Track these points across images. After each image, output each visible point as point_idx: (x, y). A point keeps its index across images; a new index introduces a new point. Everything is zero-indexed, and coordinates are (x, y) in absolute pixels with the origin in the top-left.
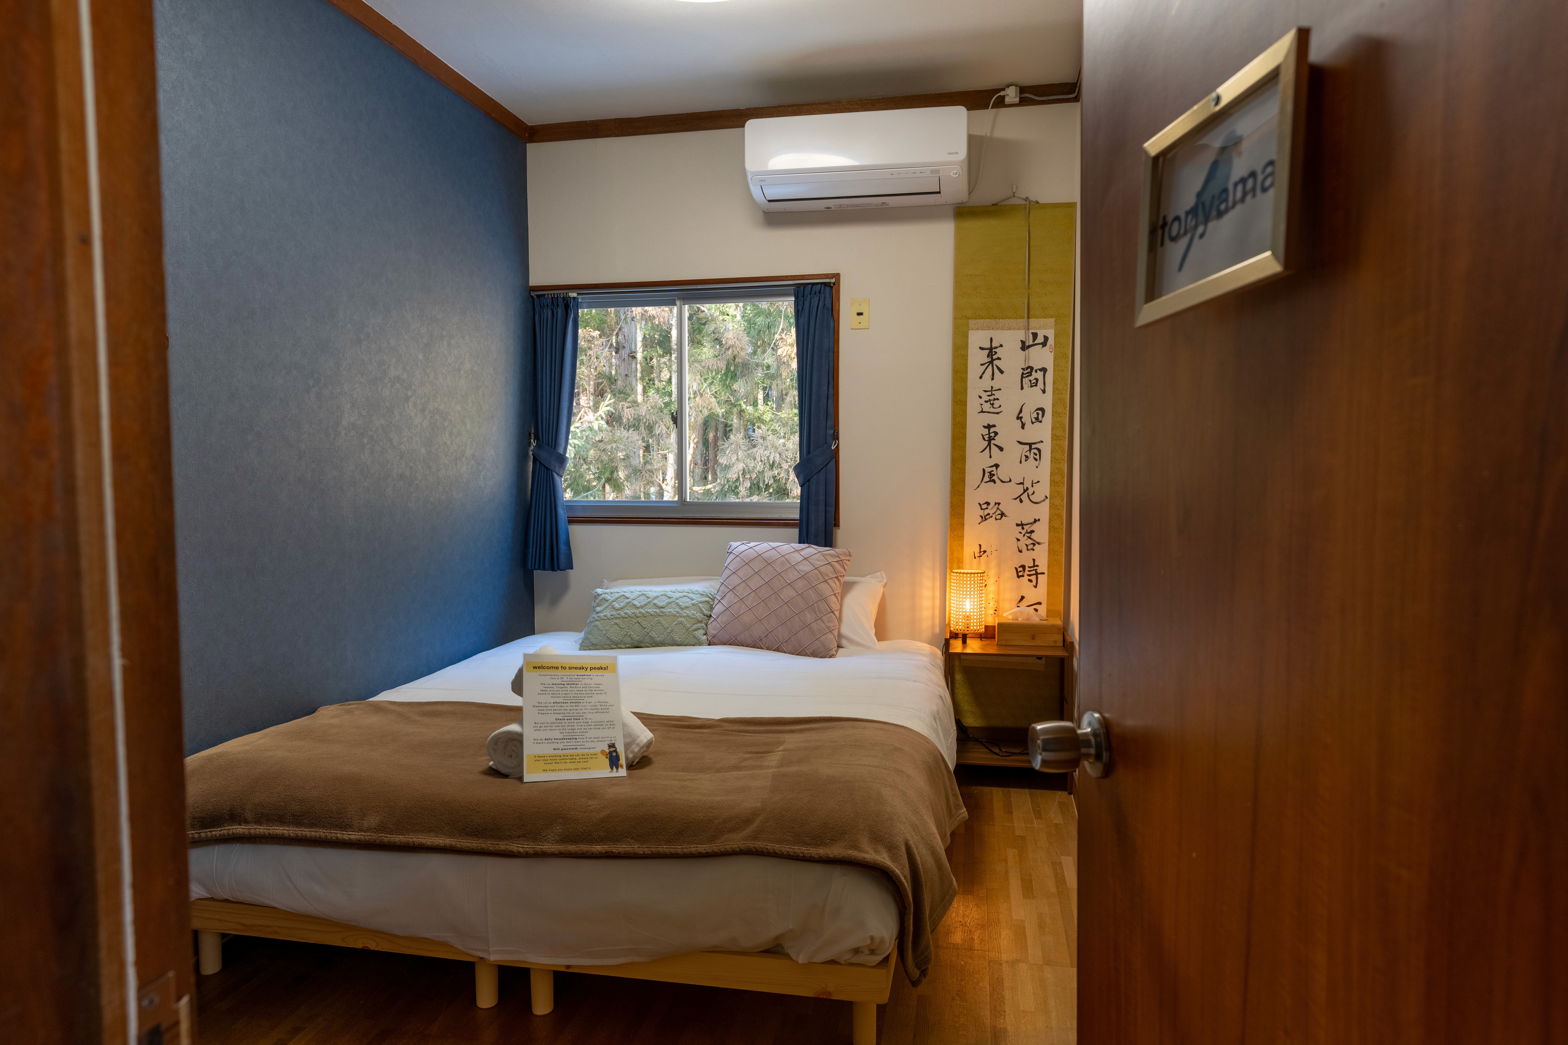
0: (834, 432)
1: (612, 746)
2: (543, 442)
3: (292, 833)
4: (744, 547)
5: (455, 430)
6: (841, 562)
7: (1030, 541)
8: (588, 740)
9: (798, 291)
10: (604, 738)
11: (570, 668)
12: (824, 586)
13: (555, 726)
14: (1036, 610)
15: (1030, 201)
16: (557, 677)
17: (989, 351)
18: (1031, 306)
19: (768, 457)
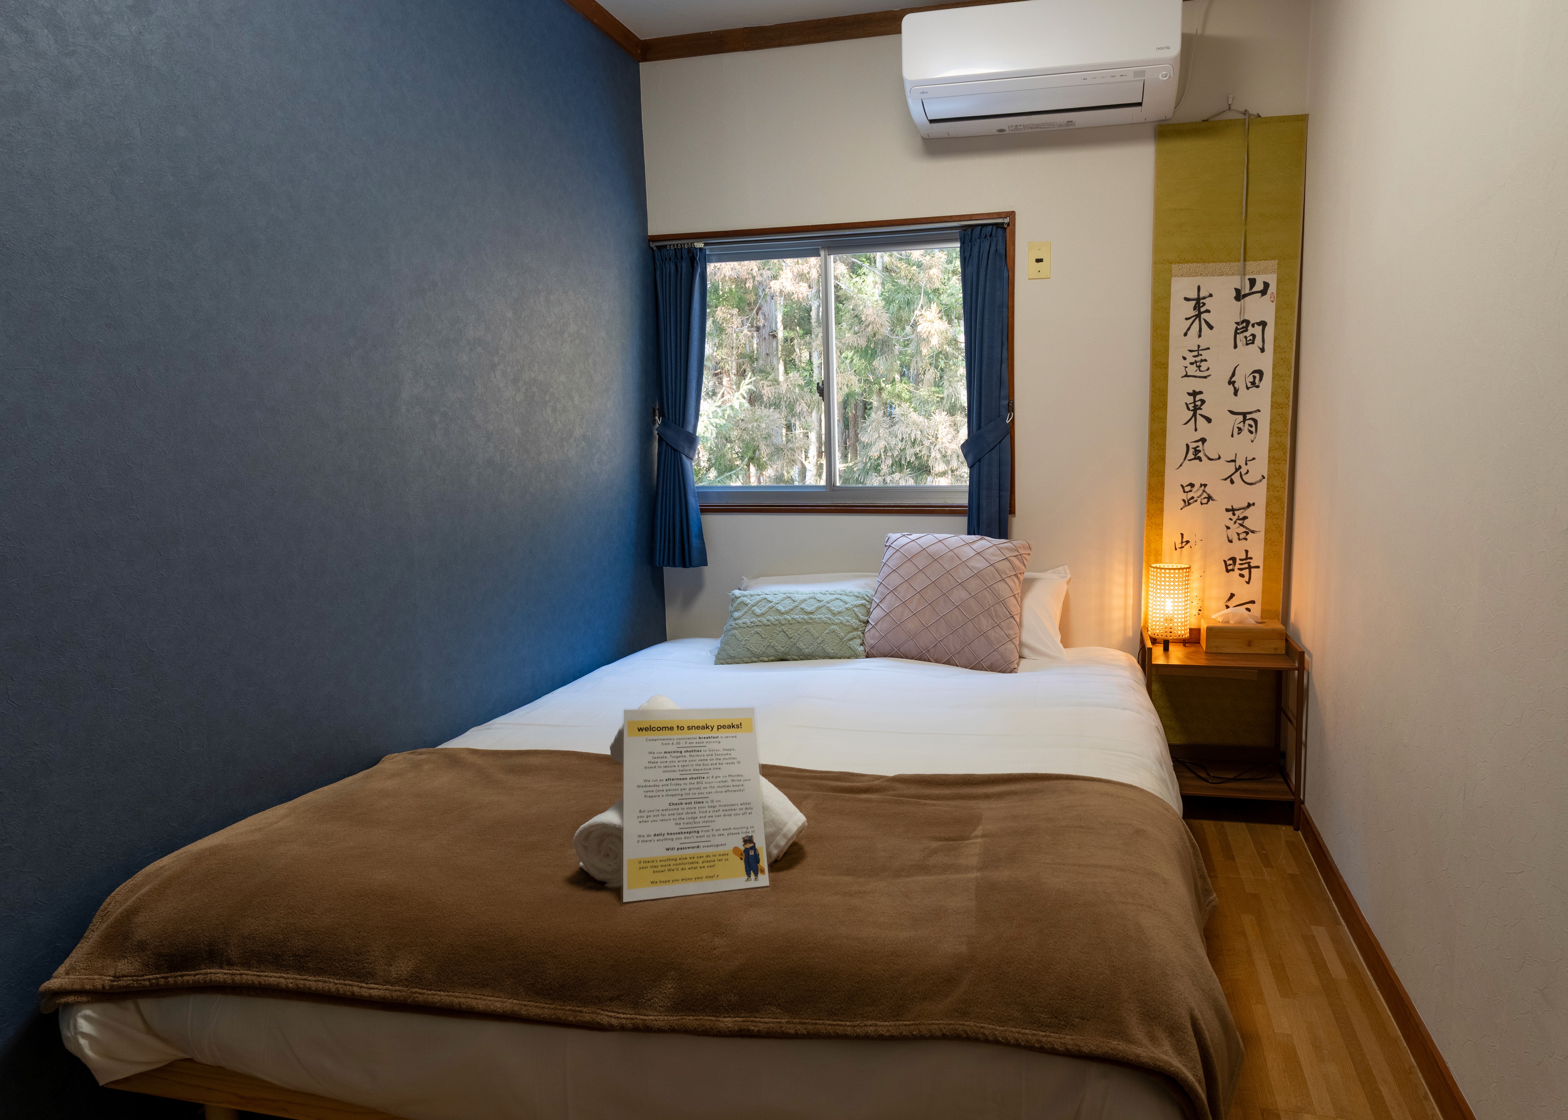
0: (1009, 403)
1: (748, 840)
2: (669, 420)
3: (291, 983)
4: (904, 540)
5: (559, 406)
6: (1019, 556)
7: (1242, 529)
8: (714, 832)
9: (964, 235)
10: (737, 829)
11: (689, 728)
12: (1001, 586)
13: (669, 815)
14: (1248, 610)
15: (1250, 115)
16: (671, 742)
17: (1195, 302)
18: (1248, 246)
19: (910, 435)
